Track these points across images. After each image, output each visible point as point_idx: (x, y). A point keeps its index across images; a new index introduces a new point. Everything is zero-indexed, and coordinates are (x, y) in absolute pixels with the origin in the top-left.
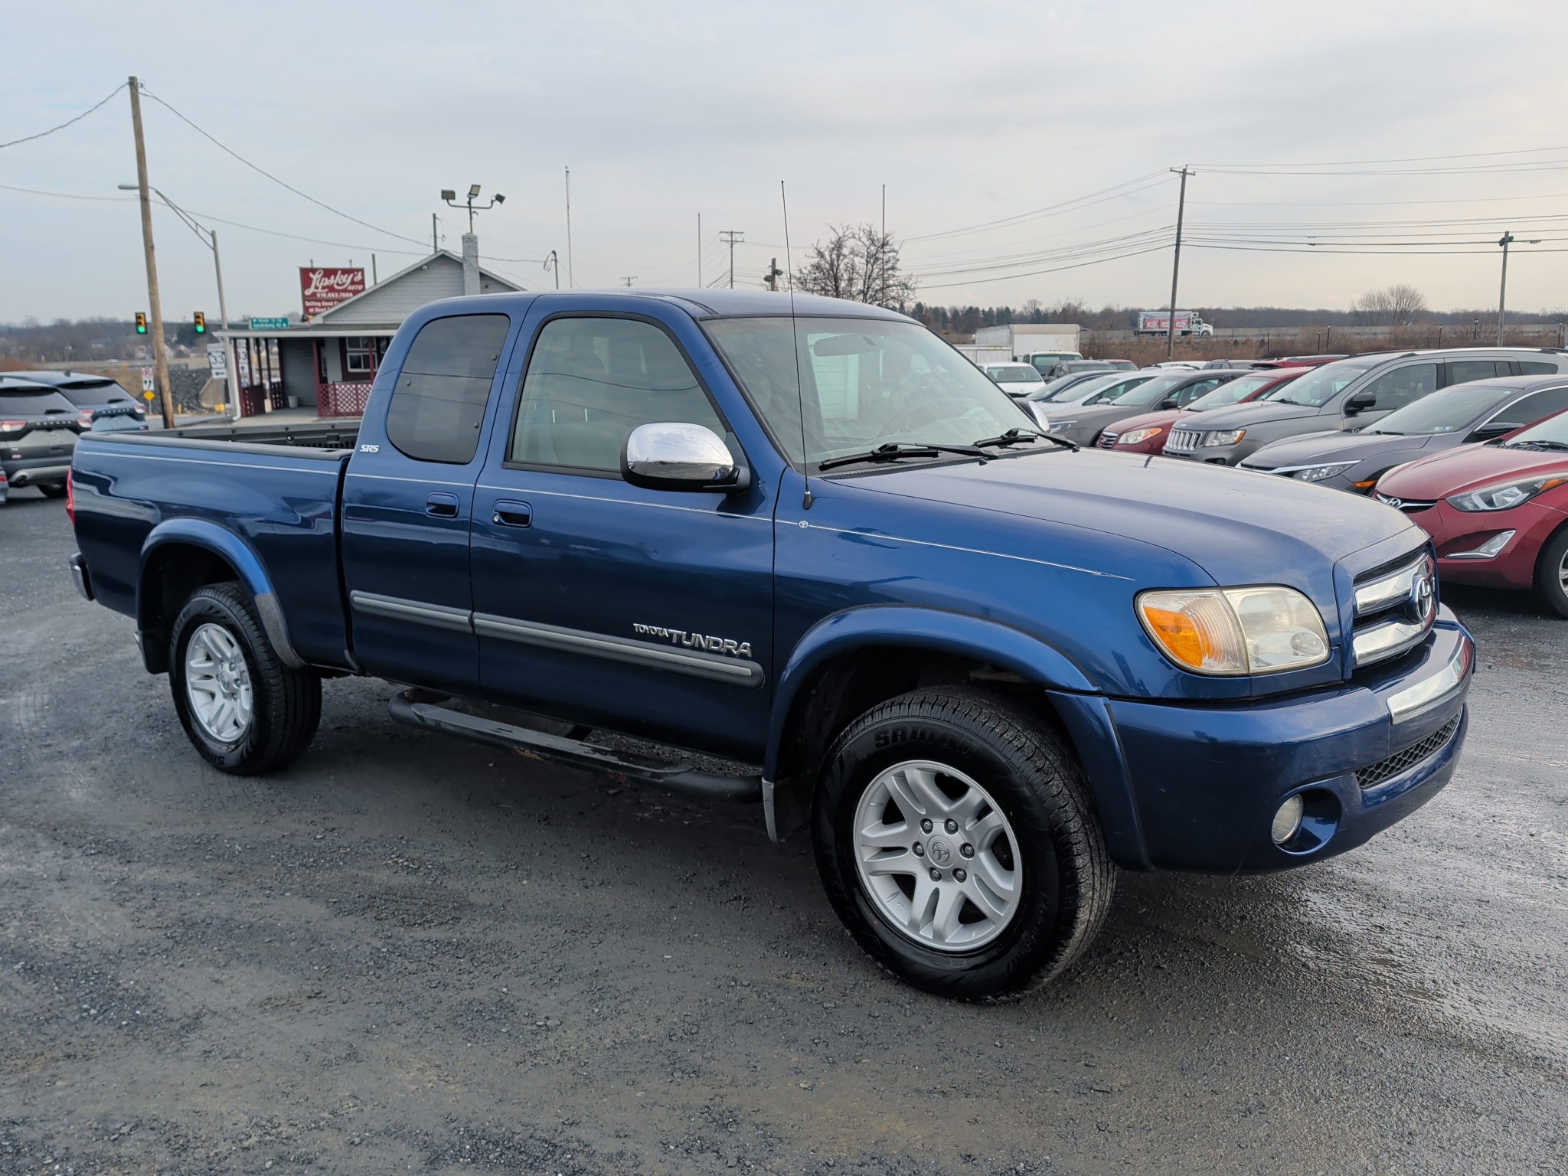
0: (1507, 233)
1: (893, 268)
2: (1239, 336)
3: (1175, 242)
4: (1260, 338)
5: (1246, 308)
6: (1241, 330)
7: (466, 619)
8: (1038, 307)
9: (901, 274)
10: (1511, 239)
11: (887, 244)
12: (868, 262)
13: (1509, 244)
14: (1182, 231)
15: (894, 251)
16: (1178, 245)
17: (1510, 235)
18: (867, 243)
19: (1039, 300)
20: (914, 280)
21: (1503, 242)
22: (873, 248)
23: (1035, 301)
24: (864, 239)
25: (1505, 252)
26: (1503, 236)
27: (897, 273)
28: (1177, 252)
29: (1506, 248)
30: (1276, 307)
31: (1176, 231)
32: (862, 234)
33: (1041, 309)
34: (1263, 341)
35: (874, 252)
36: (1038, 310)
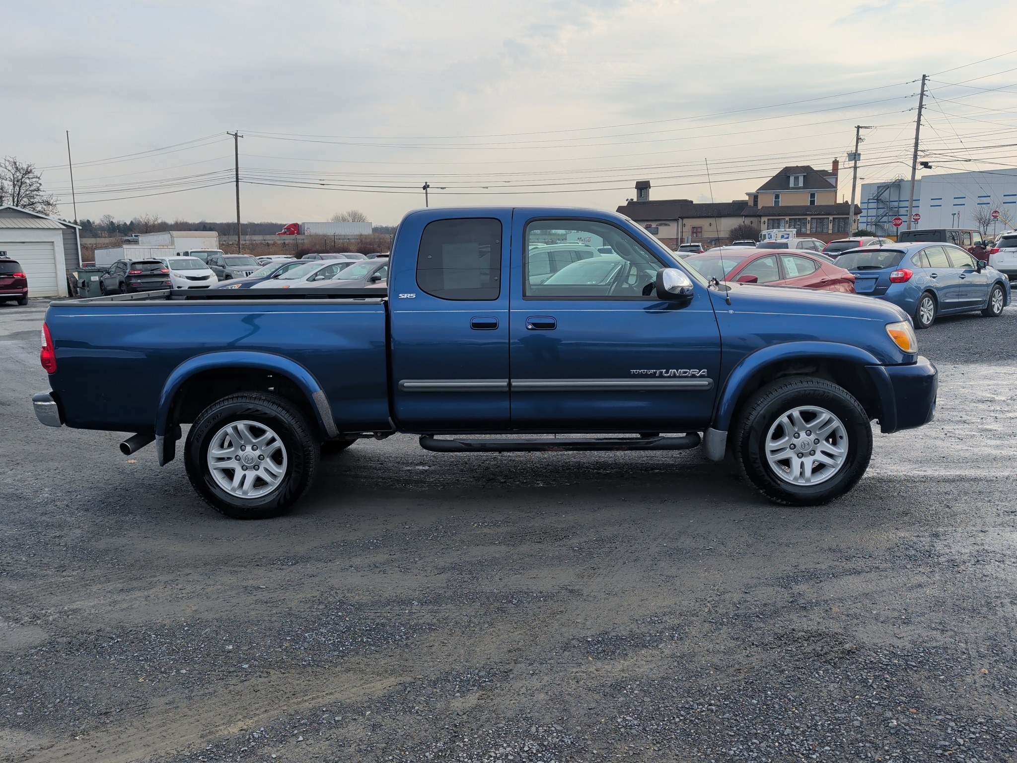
0: (426, 183)
1: (38, 190)
2: (270, 240)
3: (235, 180)
4: (282, 242)
5: (256, 223)
6: (268, 236)
7: (506, 384)
8: (111, 220)
9: (44, 195)
10: (428, 186)
11: (30, 172)
12: (14, 185)
13: (428, 189)
14: (239, 173)
15: (37, 177)
16: (237, 181)
17: (428, 184)
18: (13, 171)
19: (111, 215)
20: (55, 198)
21: (424, 188)
22: (18, 174)
23: (108, 216)
24: (10, 168)
25: (426, 193)
26: (424, 184)
27: (41, 193)
28: (237, 186)
29: (426, 191)
30: (274, 222)
31: (235, 173)
32: (7, 164)
33: (114, 222)
34: (284, 243)
35: (20, 177)
36: (112, 222)
